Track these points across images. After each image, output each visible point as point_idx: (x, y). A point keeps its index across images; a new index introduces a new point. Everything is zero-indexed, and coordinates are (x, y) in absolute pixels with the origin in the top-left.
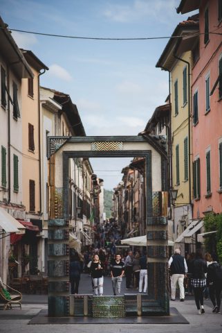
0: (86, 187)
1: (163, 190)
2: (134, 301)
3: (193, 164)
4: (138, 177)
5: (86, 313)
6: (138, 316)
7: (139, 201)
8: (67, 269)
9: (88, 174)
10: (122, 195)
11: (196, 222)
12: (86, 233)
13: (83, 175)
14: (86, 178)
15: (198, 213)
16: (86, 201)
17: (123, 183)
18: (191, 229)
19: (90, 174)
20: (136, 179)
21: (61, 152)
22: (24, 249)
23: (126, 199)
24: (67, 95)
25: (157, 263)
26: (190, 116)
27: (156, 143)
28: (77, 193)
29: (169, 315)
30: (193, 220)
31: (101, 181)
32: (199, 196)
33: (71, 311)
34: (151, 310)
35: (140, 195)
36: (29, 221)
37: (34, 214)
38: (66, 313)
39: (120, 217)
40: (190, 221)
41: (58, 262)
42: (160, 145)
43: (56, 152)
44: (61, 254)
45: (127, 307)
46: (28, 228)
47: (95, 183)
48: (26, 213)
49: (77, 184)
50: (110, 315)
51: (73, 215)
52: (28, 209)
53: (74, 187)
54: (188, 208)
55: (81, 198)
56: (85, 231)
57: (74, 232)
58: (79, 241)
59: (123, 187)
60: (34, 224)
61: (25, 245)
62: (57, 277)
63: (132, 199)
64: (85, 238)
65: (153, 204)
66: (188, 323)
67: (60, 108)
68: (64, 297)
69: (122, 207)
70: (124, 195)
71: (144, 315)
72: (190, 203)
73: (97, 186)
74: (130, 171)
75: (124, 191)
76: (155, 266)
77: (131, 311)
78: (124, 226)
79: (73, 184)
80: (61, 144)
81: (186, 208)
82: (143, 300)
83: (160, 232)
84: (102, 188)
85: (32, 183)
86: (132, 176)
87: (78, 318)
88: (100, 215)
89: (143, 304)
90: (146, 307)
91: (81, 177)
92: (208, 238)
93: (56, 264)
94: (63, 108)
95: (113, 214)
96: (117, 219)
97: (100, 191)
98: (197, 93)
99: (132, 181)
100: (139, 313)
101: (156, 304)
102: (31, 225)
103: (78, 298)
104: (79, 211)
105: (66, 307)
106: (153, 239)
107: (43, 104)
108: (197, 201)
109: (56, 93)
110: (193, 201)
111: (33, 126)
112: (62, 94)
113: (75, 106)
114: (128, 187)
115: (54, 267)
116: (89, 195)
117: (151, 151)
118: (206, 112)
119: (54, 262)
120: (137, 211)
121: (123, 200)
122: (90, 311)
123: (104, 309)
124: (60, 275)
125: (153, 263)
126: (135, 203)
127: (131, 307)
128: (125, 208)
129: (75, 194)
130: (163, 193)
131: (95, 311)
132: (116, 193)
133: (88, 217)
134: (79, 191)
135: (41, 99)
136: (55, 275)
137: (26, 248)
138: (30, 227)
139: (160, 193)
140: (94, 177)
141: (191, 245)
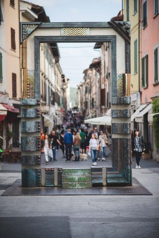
0: (57, 83)
1: (126, 73)
2: (100, 173)
3: (142, 59)
4: (96, 75)
5: (56, 184)
6: (103, 186)
7: (96, 93)
8: (39, 145)
9: (59, 74)
10: (83, 90)
11: (145, 105)
12: (57, 116)
13: (55, 74)
14: (57, 75)
15: (146, 99)
16: (57, 93)
17: (83, 81)
18: (141, 111)
19: (60, 74)
20: (94, 77)
21: (32, 37)
22: (8, 127)
23: (86, 92)
24: (41, 7)
25: (121, 139)
26: (139, 22)
27: (121, 29)
28: (50, 86)
29: (131, 185)
30: (141, 104)
31: (68, 80)
32: (147, 85)
33: (43, 182)
34: (115, 181)
35: (97, 88)
36: (12, 105)
37: (16, 100)
38: (38, 183)
39: (81, 105)
40: (139, 105)
41: (31, 138)
42: (125, 30)
43: (28, 37)
44: (33, 130)
45: (93, 178)
46: (10, 110)
47: (64, 81)
48: (9, 99)
49: (50, 79)
50: (78, 186)
51: (47, 102)
52: (11, 96)
53: (49, 81)
54: (137, 95)
55: (54, 90)
56: (56, 114)
57: (48, 115)
58: (52, 121)
59: (84, 83)
60: (15, 108)
61: (9, 124)
62: (30, 152)
63: (90, 92)
64: (56, 120)
65: (117, 85)
66: (152, 195)
67: (36, 17)
68: (37, 170)
69: (83, 99)
70: (84, 89)
71: (109, 185)
72: (139, 91)
73: (65, 83)
74: (89, 72)
75: (84, 87)
76: (119, 142)
77: (97, 182)
78: (84, 112)
79: (47, 79)
80: (32, 30)
81: (136, 95)
82: (109, 172)
83: (123, 110)
84: (69, 85)
85: (14, 76)
86: (90, 75)
87: (49, 188)
88: (67, 104)
89: (108, 176)
90: (110, 178)
91: (53, 74)
92: (156, 118)
93: (28, 140)
94: (38, 17)
95: (76, 104)
96: (79, 107)
97: (67, 87)
98: (146, 2)
99: (90, 79)
100: (105, 183)
101: (120, 175)
102: (13, 108)
103: (49, 171)
104: (52, 99)
105: (38, 178)
106: (117, 118)
107: (22, 13)
108: (145, 89)
109: (33, 5)
110: (142, 90)
111: (14, 30)
112: (38, 6)
113: (48, 18)
114: (87, 83)
115: (27, 143)
116: (59, 89)
117: (115, 36)
118: (154, 16)
119: (26, 138)
120: (95, 100)
121: (84, 93)
122: (60, 182)
123: (72, 180)
124: (32, 150)
125: (117, 139)
126: (93, 95)
127: (97, 178)
128: (86, 99)
129: (49, 87)
130: (126, 75)
131: (64, 183)
132: (79, 88)
133: (59, 104)
134: (52, 85)
135: (21, 9)
136: (27, 149)
137: (9, 126)
138: (11, 109)
139: (124, 75)
140: (63, 76)
141: (140, 124)
